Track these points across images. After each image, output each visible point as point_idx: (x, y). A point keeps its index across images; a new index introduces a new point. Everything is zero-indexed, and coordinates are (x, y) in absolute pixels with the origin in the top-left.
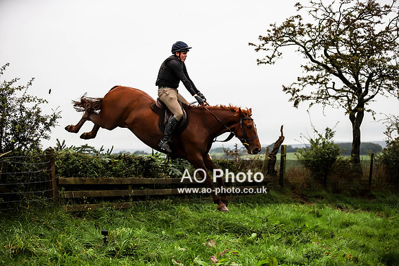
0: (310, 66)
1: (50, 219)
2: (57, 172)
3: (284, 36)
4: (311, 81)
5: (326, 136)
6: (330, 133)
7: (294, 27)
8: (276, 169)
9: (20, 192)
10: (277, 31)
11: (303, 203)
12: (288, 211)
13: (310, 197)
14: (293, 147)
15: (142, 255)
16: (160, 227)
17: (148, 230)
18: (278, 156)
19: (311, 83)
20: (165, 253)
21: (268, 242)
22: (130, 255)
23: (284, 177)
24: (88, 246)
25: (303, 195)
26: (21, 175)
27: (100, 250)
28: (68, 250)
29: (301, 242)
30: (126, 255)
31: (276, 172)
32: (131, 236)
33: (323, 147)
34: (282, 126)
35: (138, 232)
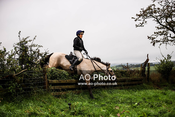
0: (159, 27)
1: (45, 99)
2: (47, 78)
3: (147, 14)
4: (160, 33)
5: (168, 58)
6: (169, 57)
7: (152, 10)
8: (145, 74)
9: (31, 87)
10: (144, 12)
11: (158, 89)
12: (151, 93)
13: (161, 86)
14: (153, 64)
15: (86, 114)
16: (94, 101)
17: (89, 103)
18: (147, 68)
19: (160, 34)
20: (97, 113)
21: (143, 107)
22: (81, 114)
23: (149, 77)
24: (62, 111)
25: (158, 85)
26: (32, 79)
27: (68, 112)
28: (53, 113)
29: (157, 106)
30: (79, 114)
31: (146, 75)
32: (81, 105)
33: (166, 63)
34: (148, 55)
35: (85, 104)
